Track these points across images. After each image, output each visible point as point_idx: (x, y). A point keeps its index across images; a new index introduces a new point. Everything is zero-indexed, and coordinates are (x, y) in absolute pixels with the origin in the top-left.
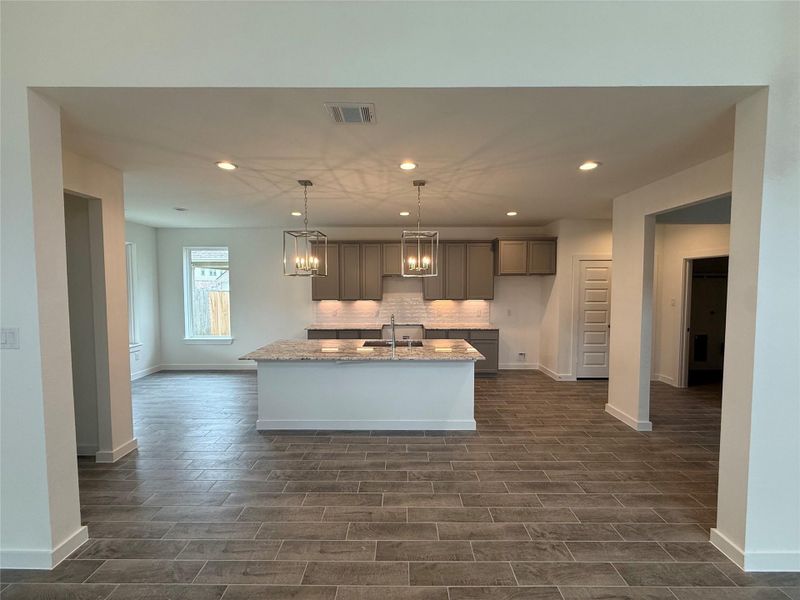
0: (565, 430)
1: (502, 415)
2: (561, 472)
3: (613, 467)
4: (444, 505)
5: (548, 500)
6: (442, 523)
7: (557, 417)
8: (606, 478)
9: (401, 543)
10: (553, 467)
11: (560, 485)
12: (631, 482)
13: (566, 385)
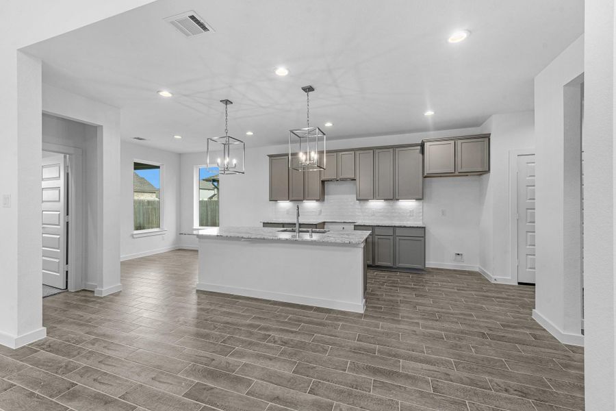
0: (461, 327)
1: (402, 305)
2: (419, 365)
3: (490, 373)
4: (276, 367)
5: (381, 388)
6: (260, 381)
7: (462, 314)
8: (472, 382)
9: (212, 388)
10: (416, 360)
11: (407, 377)
12: (506, 395)
13: (500, 288)
